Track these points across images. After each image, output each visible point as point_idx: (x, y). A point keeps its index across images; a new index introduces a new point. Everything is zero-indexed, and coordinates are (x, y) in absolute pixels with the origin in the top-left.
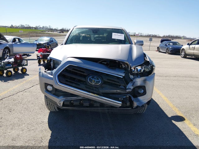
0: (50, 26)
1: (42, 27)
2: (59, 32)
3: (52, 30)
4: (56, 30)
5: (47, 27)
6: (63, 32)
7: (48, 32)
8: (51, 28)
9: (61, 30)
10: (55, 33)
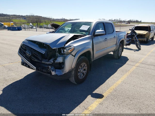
0: (120, 19)
1: (114, 20)
2: (126, 23)
3: (121, 22)
4: (124, 22)
5: (118, 20)
6: (129, 23)
7: (118, 24)
8: (121, 20)
9: (128, 21)
10: (123, 24)
